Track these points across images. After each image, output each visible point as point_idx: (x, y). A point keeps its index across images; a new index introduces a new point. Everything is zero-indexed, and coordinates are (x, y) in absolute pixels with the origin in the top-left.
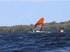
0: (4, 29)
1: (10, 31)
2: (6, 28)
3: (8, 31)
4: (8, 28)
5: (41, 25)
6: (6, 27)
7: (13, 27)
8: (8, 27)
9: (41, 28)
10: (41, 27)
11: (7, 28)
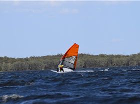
0: (115, 60)
1: (128, 64)
2: (119, 58)
3: (124, 64)
4: (123, 59)
5: (74, 57)
6: (119, 56)
7: (134, 56)
8: (123, 56)
9: (75, 64)
10: (73, 62)
11: (121, 58)
